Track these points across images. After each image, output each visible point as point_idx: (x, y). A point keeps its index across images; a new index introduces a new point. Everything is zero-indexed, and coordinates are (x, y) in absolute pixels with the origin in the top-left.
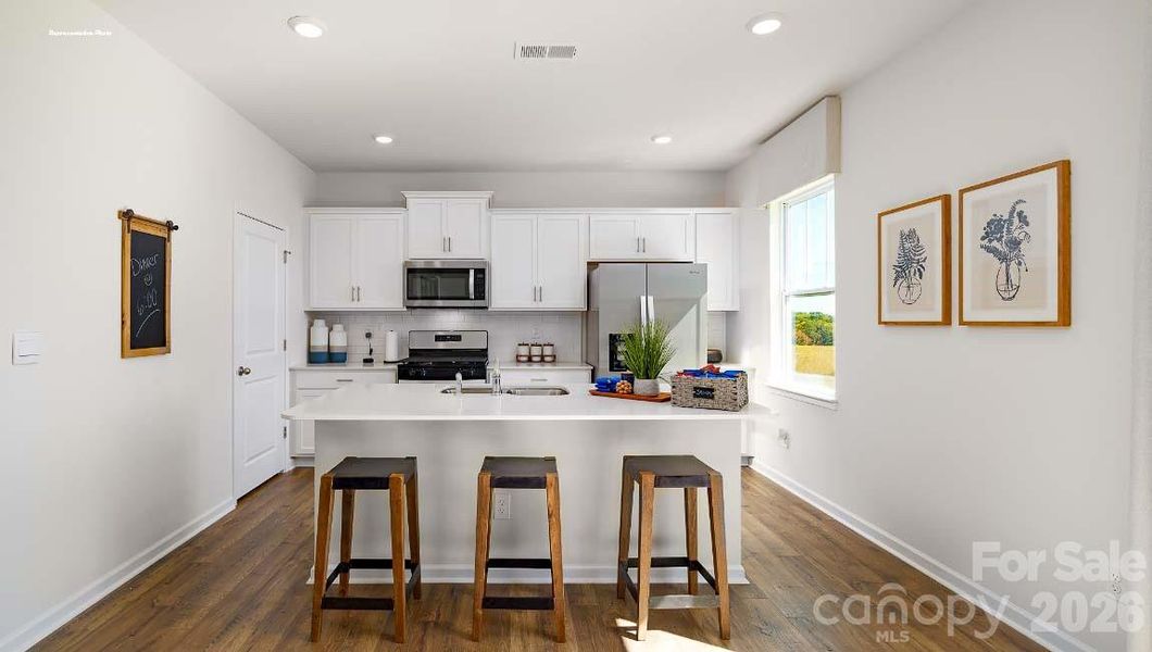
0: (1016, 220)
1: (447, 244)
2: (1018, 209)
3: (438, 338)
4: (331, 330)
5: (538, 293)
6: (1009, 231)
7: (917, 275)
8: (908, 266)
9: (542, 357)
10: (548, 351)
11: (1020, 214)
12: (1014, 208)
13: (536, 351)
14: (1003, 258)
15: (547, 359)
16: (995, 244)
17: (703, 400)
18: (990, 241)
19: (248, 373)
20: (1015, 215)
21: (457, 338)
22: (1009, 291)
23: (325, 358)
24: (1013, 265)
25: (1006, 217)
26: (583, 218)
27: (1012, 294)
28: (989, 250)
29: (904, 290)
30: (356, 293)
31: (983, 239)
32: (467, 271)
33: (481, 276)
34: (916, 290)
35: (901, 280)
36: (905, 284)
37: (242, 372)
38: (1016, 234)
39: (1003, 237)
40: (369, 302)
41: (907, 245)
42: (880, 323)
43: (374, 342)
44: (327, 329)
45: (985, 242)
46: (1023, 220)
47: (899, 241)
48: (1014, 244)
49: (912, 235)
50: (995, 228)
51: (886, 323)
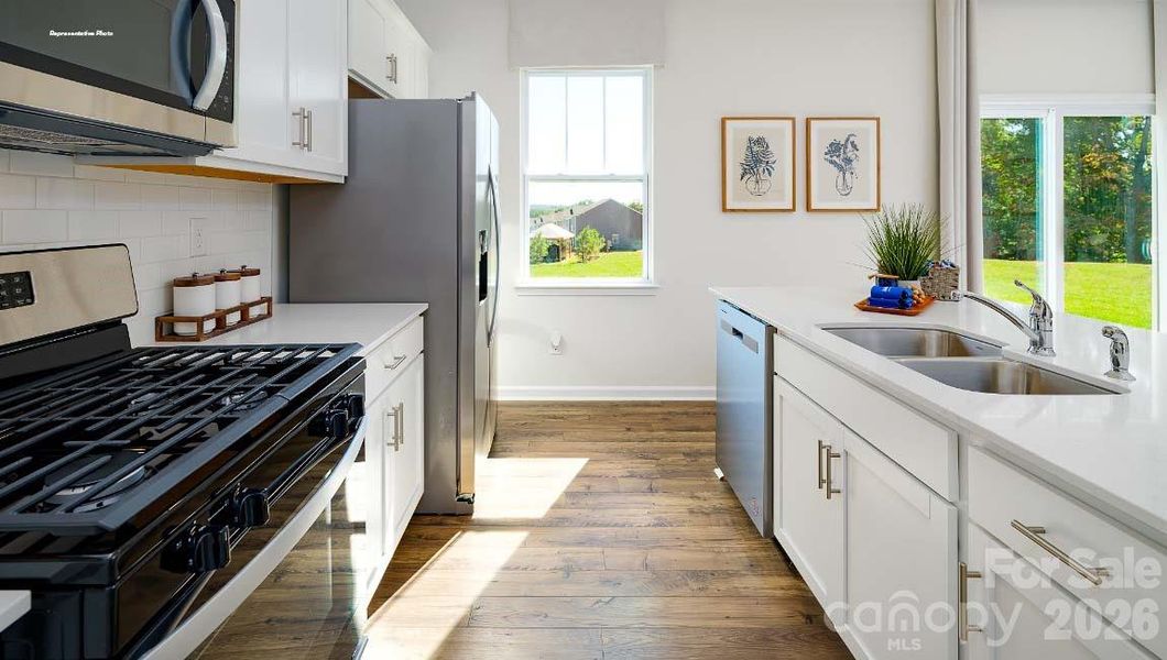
0: (849, 146)
2: (852, 139)
6: (844, 152)
7: (766, 173)
8: (757, 160)
9: (245, 310)
11: (852, 143)
12: (849, 138)
14: (841, 168)
15: (254, 313)
16: (835, 158)
18: (831, 157)
20: (849, 143)
22: (846, 191)
24: (848, 175)
25: (843, 142)
28: (831, 162)
29: (751, 185)
31: (826, 153)
34: (764, 186)
35: (749, 176)
36: (753, 179)
38: (849, 155)
39: (841, 156)
41: (756, 149)
42: (725, 210)
45: (828, 157)
46: (855, 147)
47: (746, 144)
48: (848, 161)
49: (760, 141)
50: (835, 148)
51: (733, 210)
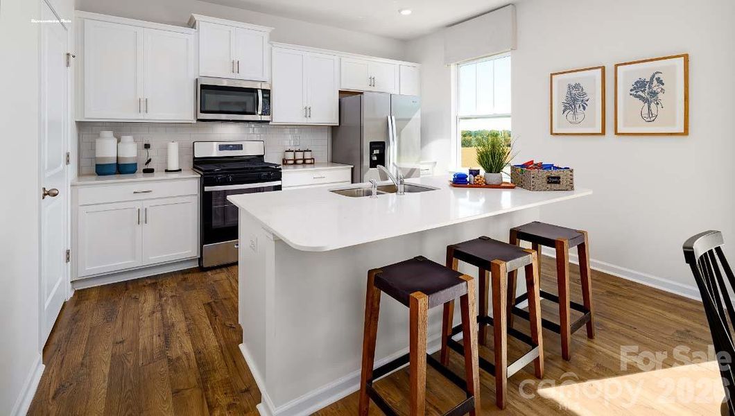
0: (655, 82)
1: (236, 66)
2: (657, 76)
3: (222, 148)
4: (119, 141)
5: (308, 111)
6: (650, 88)
7: (582, 107)
8: (575, 100)
9: (304, 160)
10: (308, 155)
11: (658, 79)
12: (653, 76)
13: (299, 155)
14: (645, 100)
15: (308, 161)
16: (640, 93)
17: (553, 185)
18: (637, 92)
19: (55, 195)
20: (654, 79)
21: (240, 147)
22: (650, 117)
23: (115, 169)
24: (653, 105)
25: (648, 80)
26: (336, 58)
27: (652, 119)
28: (636, 96)
29: (570, 116)
30: (143, 104)
31: (631, 90)
32: (254, 91)
33: (265, 95)
34: (580, 117)
35: (568, 111)
36: (571, 113)
37: (46, 194)
38: (655, 89)
39: (647, 90)
40: (157, 114)
41: (573, 92)
42: (552, 134)
43: (152, 153)
44: (116, 140)
45: (633, 92)
46: (660, 82)
47: (566, 89)
48: (654, 94)
49: (577, 86)
50: (640, 85)
51: (557, 134)
